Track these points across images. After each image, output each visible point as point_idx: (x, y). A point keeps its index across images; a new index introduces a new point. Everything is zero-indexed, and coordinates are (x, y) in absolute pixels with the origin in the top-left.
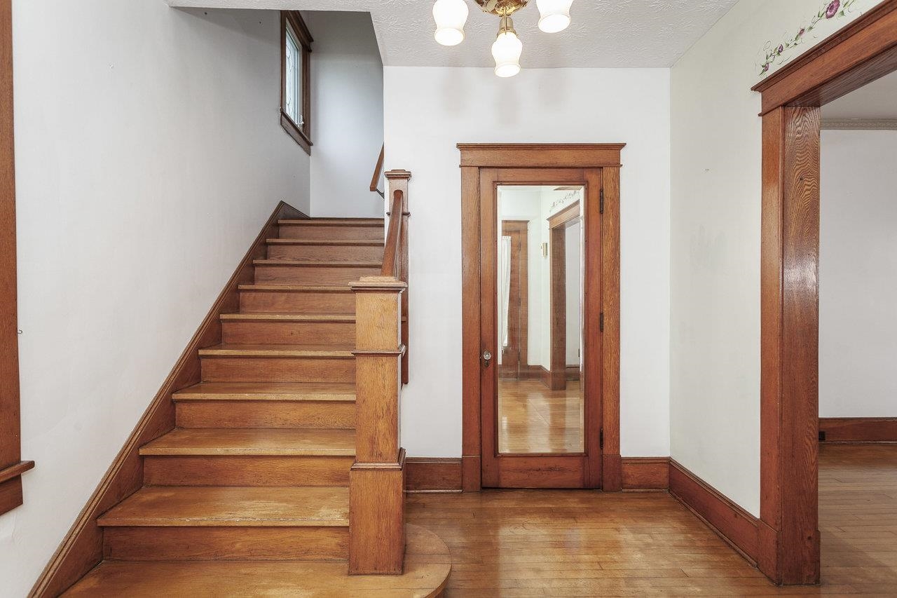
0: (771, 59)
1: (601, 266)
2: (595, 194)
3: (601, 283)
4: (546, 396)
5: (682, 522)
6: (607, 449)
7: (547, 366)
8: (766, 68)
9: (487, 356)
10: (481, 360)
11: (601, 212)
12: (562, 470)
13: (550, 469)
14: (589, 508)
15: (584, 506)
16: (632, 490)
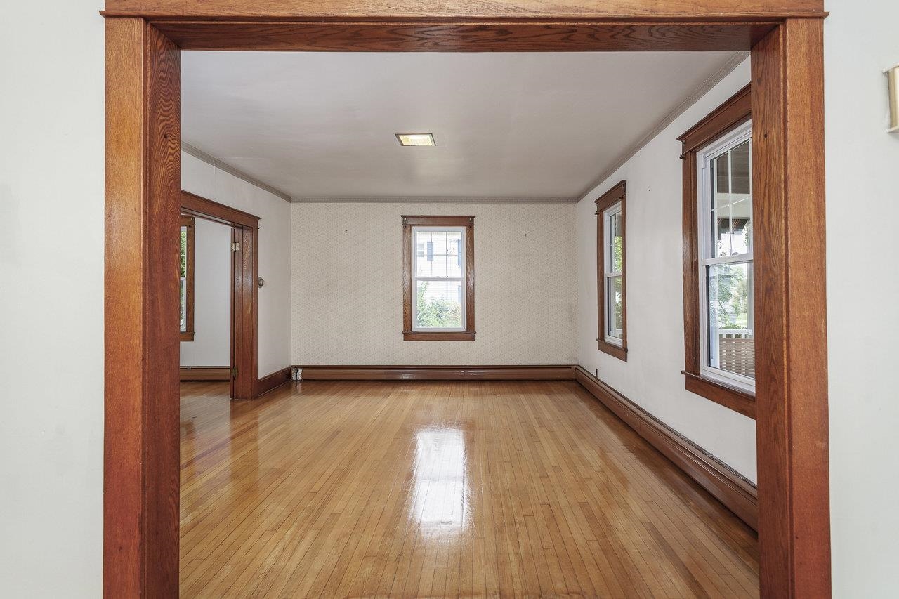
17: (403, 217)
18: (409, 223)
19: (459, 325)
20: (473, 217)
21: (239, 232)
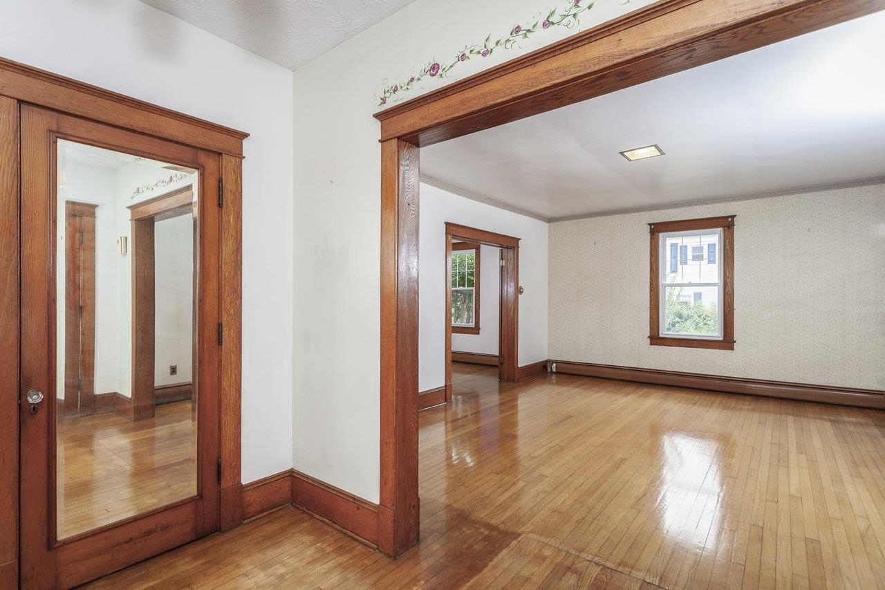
0: (388, 95)
1: (220, 268)
2: (212, 183)
3: (220, 288)
4: (125, 431)
5: (310, 534)
6: (226, 483)
7: (127, 392)
8: (384, 101)
9: (35, 398)
10: (22, 406)
11: (220, 205)
12: (166, 528)
13: (149, 533)
14: (206, 563)
15: (200, 562)
16: (254, 518)
17: (650, 225)
18: (656, 229)
19: (716, 333)
20: (733, 217)
21: (505, 251)
